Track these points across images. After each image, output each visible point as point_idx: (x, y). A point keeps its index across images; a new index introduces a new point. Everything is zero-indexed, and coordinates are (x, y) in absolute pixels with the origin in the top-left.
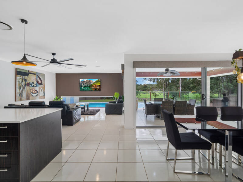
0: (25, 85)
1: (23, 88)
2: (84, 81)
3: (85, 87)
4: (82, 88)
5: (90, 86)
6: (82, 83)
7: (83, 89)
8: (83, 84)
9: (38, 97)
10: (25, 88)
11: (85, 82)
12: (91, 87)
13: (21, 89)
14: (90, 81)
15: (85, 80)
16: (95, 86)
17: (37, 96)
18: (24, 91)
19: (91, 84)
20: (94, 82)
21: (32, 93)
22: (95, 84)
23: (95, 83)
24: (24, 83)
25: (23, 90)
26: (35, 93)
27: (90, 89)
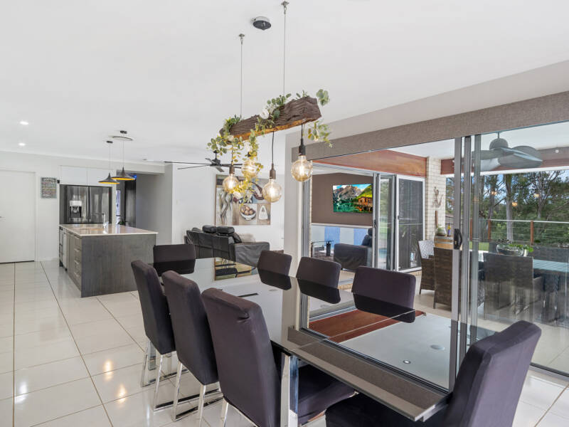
0: (231, 201)
1: (228, 205)
2: (342, 189)
3: (343, 202)
4: (338, 204)
5: (353, 201)
6: (338, 192)
7: (339, 208)
8: (340, 196)
9: (255, 221)
10: (231, 205)
11: (344, 192)
12: (355, 203)
13: (224, 206)
14: (353, 190)
15: (344, 187)
16: (363, 199)
17: (252, 219)
18: (228, 211)
19: (357, 195)
20: (362, 190)
21: (244, 214)
22: (364, 195)
23: (363, 192)
24: (228, 198)
25: (226, 209)
26: (249, 215)
27: (353, 208)
